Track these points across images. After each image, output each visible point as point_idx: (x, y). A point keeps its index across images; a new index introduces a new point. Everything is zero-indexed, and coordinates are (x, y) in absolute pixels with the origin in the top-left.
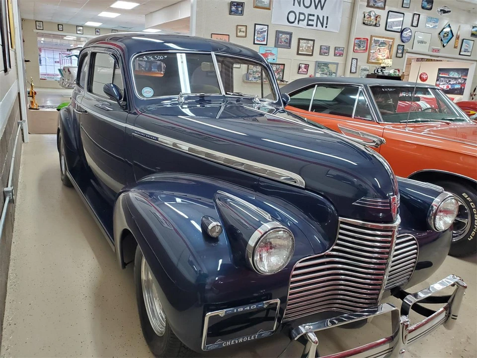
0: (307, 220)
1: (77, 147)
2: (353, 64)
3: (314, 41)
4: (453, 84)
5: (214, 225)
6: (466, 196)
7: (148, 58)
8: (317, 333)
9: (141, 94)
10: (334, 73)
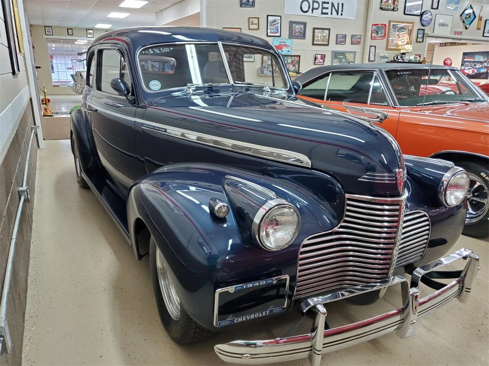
0: (316, 200)
1: (91, 148)
2: (371, 52)
3: (329, 29)
4: (479, 68)
5: (221, 206)
6: (484, 176)
7: (153, 51)
8: (325, 305)
9: (149, 88)
10: (352, 62)
